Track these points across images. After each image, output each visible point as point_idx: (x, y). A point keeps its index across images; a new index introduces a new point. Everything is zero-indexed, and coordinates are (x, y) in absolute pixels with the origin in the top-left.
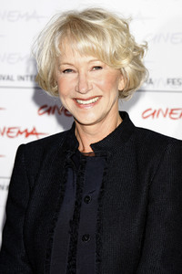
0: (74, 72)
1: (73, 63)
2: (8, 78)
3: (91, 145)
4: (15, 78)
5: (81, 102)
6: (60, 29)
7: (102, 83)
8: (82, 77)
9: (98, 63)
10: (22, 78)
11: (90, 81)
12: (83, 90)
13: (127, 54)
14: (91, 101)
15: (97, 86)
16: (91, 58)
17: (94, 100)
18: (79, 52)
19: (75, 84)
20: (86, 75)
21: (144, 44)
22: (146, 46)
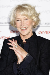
0: (20, 20)
1: (20, 18)
2: (2, 23)
3: (25, 40)
4: (4, 23)
5: (22, 29)
6: (16, 9)
7: (28, 23)
8: (22, 22)
9: (26, 18)
10: (6, 23)
11: (25, 23)
12: (23, 25)
13: (34, 15)
14: (25, 28)
15: (26, 24)
16: (25, 17)
17: (26, 28)
18: (21, 15)
19: (20, 24)
20: (23, 21)
21: (39, 13)
22: (40, 13)
